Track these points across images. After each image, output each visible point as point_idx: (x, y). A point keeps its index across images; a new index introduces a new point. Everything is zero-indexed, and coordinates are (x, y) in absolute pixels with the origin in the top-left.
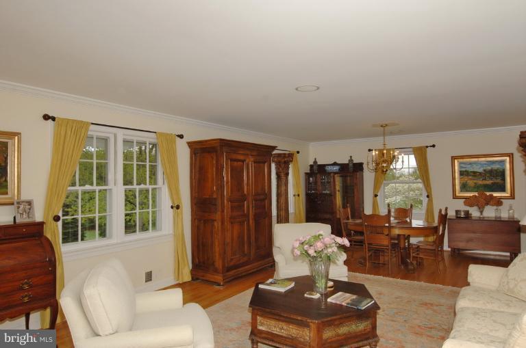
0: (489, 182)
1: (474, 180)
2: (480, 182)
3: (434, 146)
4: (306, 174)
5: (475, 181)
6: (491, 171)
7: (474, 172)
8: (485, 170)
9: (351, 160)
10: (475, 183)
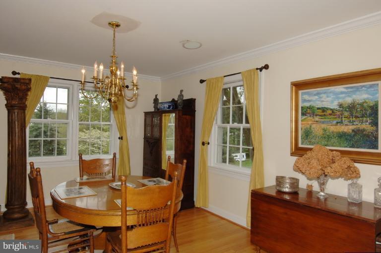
0: (348, 128)
1: (323, 123)
2: (334, 129)
3: (266, 67)
4: (146, 114)
5: (323, 126)
6: (352, 108)
7: (324, 110)
8: (341, 105)
9: (181, 96)
10: (324, 130)
